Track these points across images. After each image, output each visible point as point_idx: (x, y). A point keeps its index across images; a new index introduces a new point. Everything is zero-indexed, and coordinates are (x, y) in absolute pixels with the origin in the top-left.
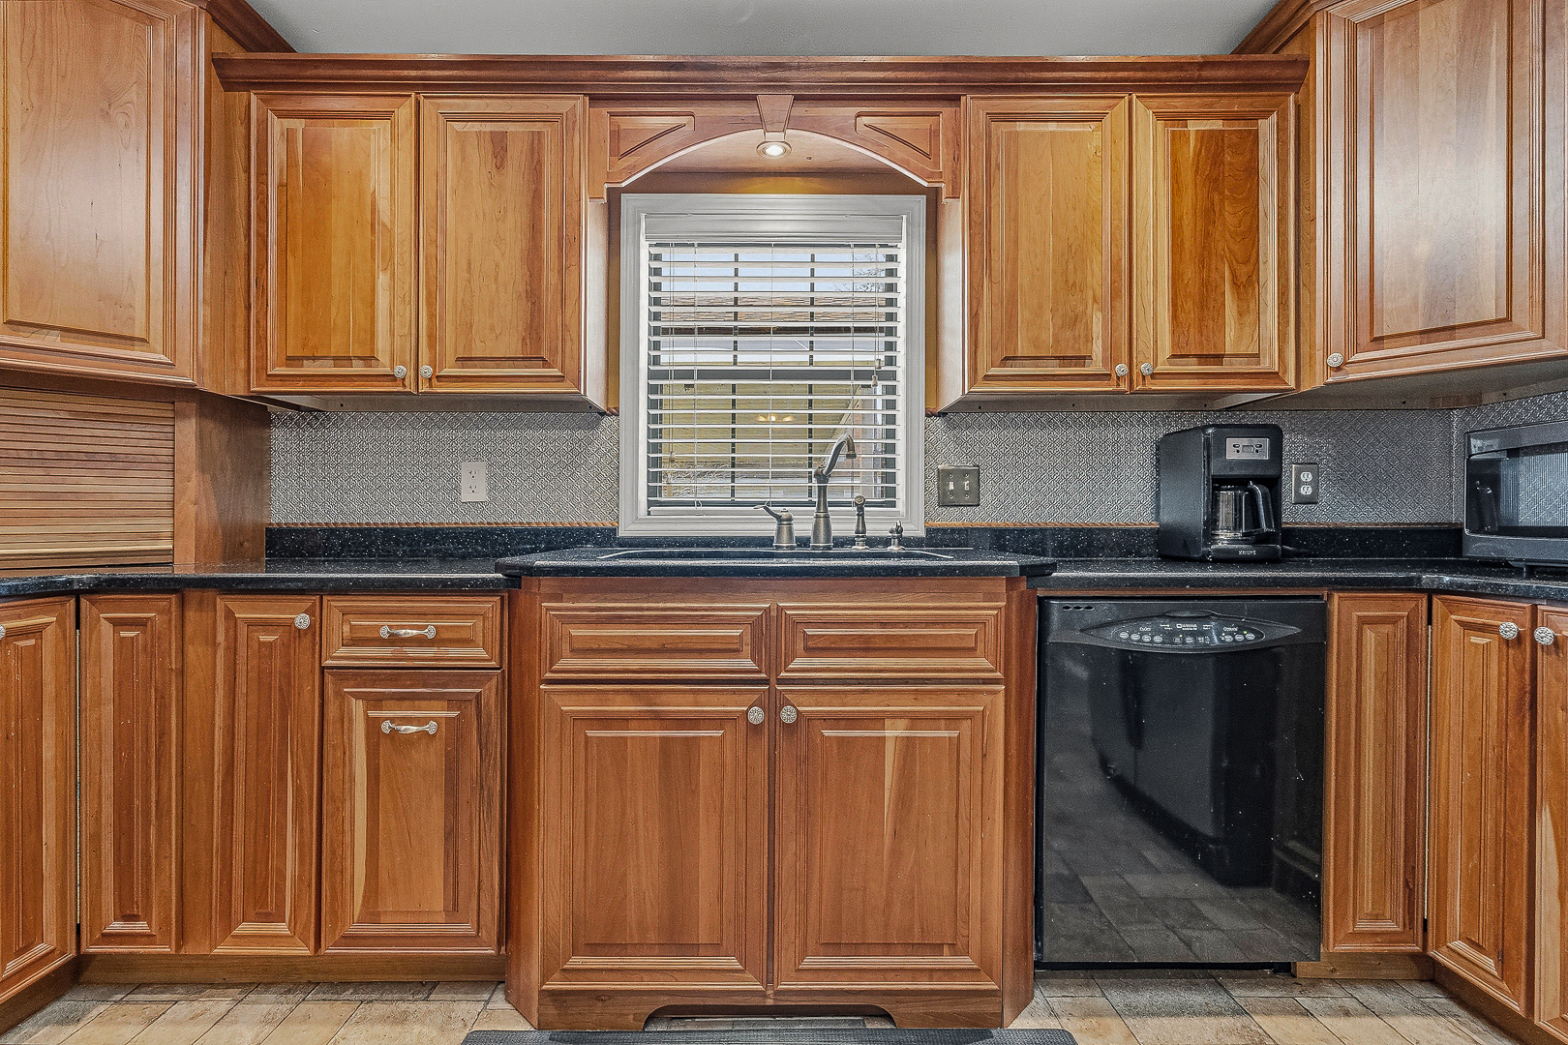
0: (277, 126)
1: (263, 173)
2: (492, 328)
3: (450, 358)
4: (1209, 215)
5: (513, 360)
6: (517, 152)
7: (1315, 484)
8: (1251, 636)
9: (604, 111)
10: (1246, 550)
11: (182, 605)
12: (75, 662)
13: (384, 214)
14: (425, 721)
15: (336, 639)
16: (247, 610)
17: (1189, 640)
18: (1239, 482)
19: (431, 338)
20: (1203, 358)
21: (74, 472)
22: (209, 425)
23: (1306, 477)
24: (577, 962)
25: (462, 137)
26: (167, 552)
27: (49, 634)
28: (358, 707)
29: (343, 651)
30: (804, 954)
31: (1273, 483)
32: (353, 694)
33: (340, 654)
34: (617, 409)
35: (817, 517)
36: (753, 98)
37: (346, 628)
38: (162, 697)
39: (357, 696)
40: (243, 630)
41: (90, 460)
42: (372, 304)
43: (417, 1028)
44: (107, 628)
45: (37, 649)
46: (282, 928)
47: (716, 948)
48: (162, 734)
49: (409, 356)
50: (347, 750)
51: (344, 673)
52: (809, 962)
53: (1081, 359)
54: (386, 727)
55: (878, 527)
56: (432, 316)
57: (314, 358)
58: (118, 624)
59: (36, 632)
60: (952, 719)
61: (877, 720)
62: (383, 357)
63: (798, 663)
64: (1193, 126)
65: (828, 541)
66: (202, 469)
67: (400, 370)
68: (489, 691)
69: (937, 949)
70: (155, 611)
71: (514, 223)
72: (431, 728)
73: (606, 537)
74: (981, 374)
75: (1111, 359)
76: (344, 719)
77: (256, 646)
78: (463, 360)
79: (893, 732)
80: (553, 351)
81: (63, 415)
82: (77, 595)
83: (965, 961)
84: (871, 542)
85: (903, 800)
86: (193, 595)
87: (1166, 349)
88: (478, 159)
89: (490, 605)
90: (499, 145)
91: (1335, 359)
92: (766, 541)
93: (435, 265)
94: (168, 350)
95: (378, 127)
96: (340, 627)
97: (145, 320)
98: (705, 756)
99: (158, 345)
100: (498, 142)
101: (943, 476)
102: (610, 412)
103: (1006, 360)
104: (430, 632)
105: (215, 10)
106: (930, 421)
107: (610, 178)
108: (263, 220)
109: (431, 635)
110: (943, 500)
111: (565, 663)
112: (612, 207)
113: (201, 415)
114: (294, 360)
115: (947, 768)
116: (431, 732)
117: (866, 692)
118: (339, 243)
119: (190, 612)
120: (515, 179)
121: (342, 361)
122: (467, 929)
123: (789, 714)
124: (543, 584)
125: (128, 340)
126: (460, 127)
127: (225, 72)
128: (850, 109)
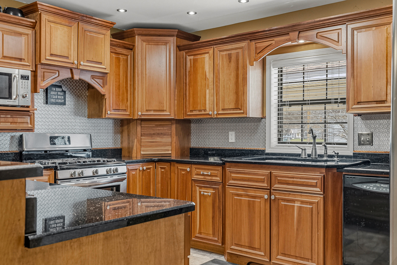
0: (188, 58)
1: (186, 69)
2: (229, 101)
3: (221, 109)
5: (233, 109)
6: (233, 58)
9: (253, 42)
11: (171, 165)
12: (155, 174)
13: (208, 76)
14: (208, 192)
15: (194, 174)
16: (181, 167)
19: (217, 104)
21: (156, 137)
22: (178, 125)
24: (233, 247)
25: (222, 56)
26: (170, 154)
27: (152, 169)
28: (198, 188)
29: (195, 176)
30: (278, 255)
32: (196, 185)
33: (195, 177)
34: (265, 116)
35: (313, 149)
36: (288, 34)
37: (196, 172)
38: (167, 183)
39: (198, 186)
40: (179, 170)
41: (159, 134)
42: (205, 97)
44: (160, 169)
45: (150, 172)
47: (259, 249)
48: (168, 190)
49: (212, 109)
50: (196, 196)
51: (195, 181)
52: (279, 257)
54: (202, 193)
56: (217, 99)
57: (195, 110)
58: (161, 168)
59: (150, 169)
60: (311, 203)
61: (293, 201)
62: (208, 109)
63: (276, 186)
65: (316, 156)
66: (176, 135)
67: (210, 113)
68: (220, 187)
70: (166, 166)
71: (233, 74)
72: (210, 194)
76: (196, 191)
77: (181, 174)
78: (223, 110)
79: (297, 204)
80: (242, 106)
81: (154, 126)
82: (155, 162)
84: (329, 156)
85: (299, 221)
86: (172, 163)
88: (226, 60)
89: (220, 168)
92: (299, 155)
93: (218, 87)
94: (170, 112)
95: (206, 56)
96: (194, 171)
97: (166, 106)
98: (257, 205)
99: (168, 111)
100: (230, 56)
101: (360, 135)
102: (264, 118)
103: (359, 103)
104: (209, 174)
105: (178, 36)
106: (356, 118)
107: (255, 60)
108: (186, 80)
109: (210, 174)
110: (360, 144)
111: (231, 182)
112: (264, 61)
113: (176, 123)
114: (191, 111)
115: (309, 215)
116: (210, 195)
117: (290, 194)
118: (199, 84)
119: (172, 167)
120: (233, 64)
121: (200, 111)
122: (216, 239)
123: (273, 197)
124: (227, 164)
125: (163, 111)
126: (222, 53)
127: (179, 48)
128: (315, 32)
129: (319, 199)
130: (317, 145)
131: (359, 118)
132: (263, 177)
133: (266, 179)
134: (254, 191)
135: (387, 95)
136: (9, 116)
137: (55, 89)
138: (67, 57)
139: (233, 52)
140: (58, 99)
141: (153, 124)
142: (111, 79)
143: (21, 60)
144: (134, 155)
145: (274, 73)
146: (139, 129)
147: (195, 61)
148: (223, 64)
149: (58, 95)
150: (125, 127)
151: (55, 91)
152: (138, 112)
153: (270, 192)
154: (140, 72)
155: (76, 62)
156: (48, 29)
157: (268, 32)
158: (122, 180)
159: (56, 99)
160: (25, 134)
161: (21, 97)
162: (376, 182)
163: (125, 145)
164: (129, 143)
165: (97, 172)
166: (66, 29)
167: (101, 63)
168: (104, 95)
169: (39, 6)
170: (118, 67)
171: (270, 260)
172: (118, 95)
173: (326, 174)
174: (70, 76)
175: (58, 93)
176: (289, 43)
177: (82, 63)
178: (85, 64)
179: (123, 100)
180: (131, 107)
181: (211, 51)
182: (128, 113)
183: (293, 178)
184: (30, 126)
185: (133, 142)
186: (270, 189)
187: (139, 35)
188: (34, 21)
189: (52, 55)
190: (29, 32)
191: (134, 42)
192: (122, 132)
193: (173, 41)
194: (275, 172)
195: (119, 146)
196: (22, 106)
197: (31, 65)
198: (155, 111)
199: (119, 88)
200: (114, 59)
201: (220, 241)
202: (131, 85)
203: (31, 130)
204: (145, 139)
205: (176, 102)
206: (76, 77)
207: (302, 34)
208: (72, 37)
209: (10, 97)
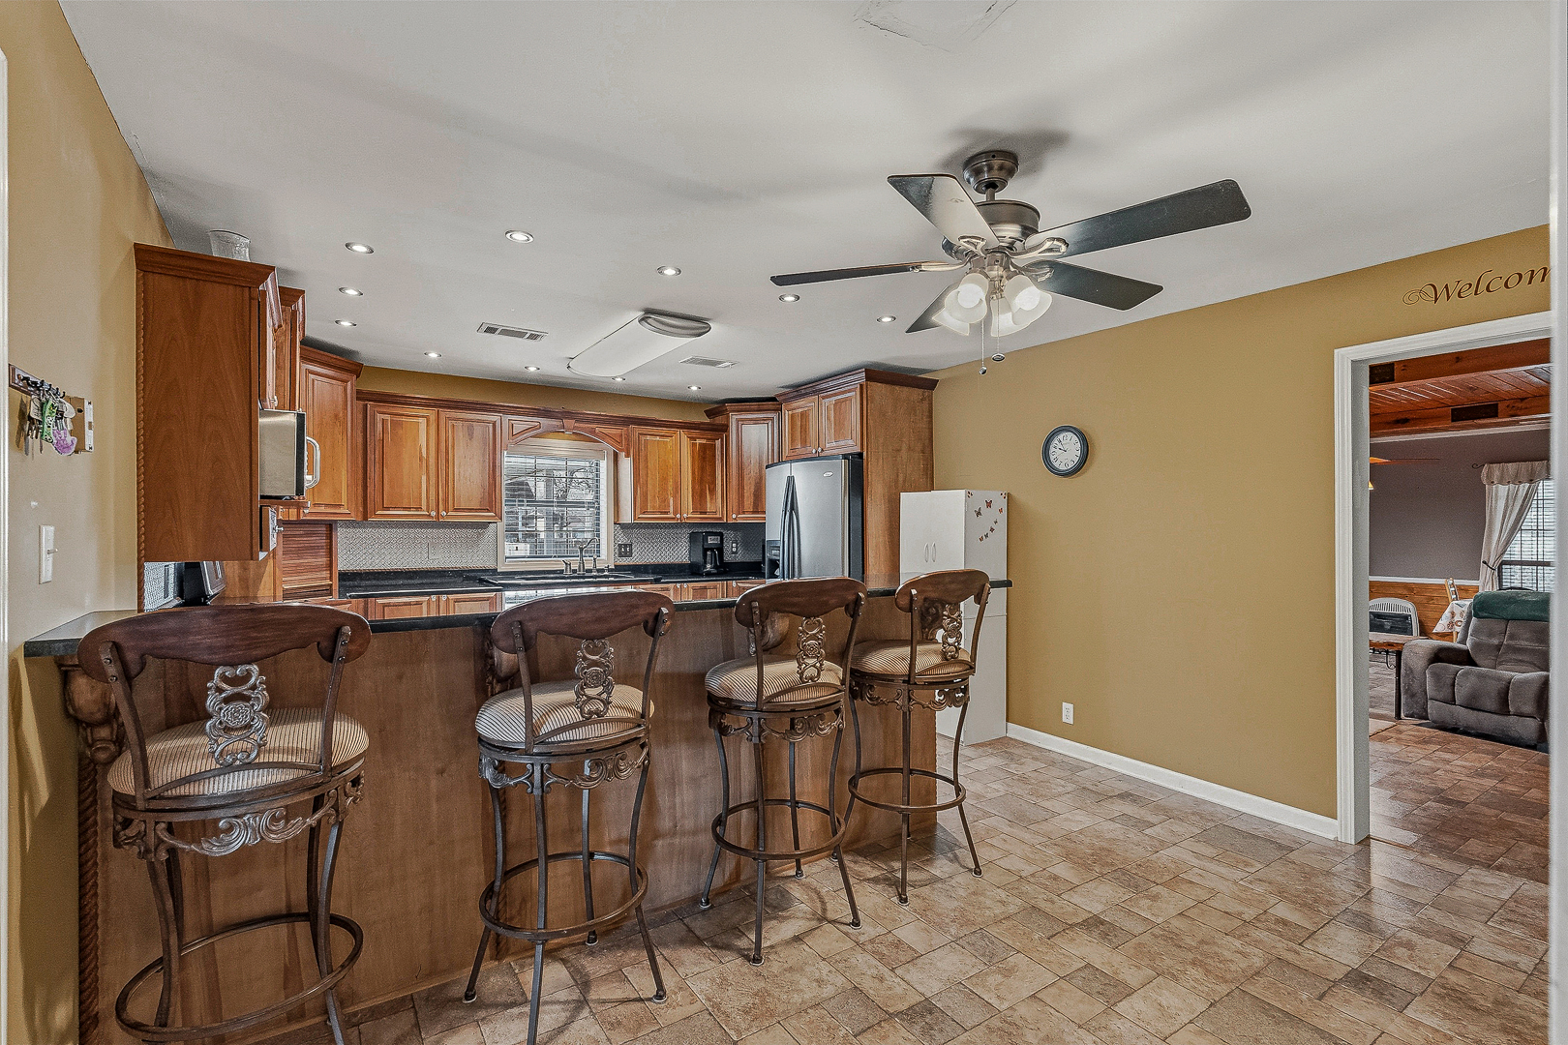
0: (379, 417)
2: (467, 498)
3: (451, 509)
4: (702, 469)
7: (737, 547)
10: (714, 571)
13: (424, 454)
18: (712, 550)
20: (701, 513)
21: (306, 554)
23: (734, 545)
25: (455, 426)
31: (720, 549)
42: (421, 488)
49: (435, 508)
53: (666, 513)
57: (394, 507)
62: (424, 507)
64: (698, 441)
65: (583, 571)
67: (432, 513)
74: (637, 516)
75: (675, 513)
78: (456, 510)
84: (598, 571)
87: (691, 510)
91: (734, 516)
94: (349, 508)
95: (420, 421)
97: (344, 498)
99: (346, 506)
101: (619, 546)
103: (645, 512)
110: (622, 554)
118: (406, 464)
120: (477, 443)
121: (407, 508)
126: (453, 423)
127: (359, 395)
131: (618, 527)
139: (473, 425)
141: (299, 530)
147: (396, 424)
181: (431, 416)
193: (353, 383)
198: (326, 506)
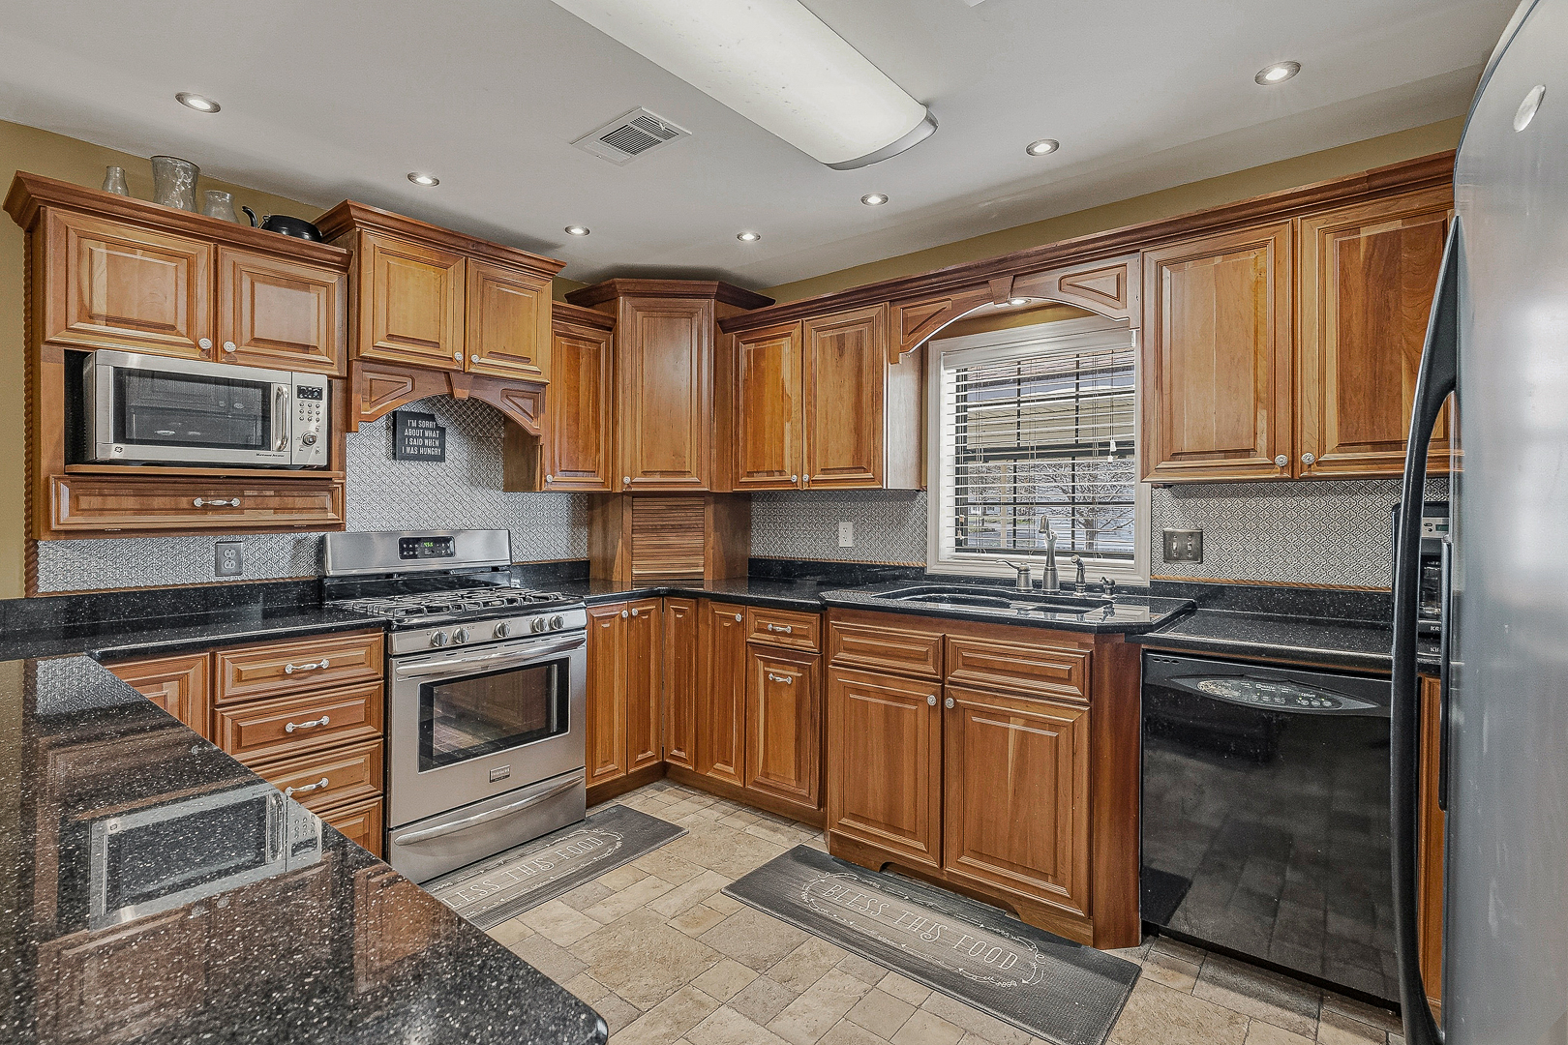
0: (743, 348)
1: (737, 375)
2: (838, 452)
3: (818, 470)
5: (848, 470)
6: (850, 344)
8: (1328, 704)
9: (899, 307)
11: (698, 603)
12: (662, 625)
13: (788, 392)
14: (786, 676)
15: (752, 629)
16: (721, 610)
17: (1266, 698)
19: (809, 458)
20: (1377, 445)
21: (669, 534)
22: (720, 506)
24: (845, 821)
25: (823, 340)
26: (701, 573)
27: (653, 613)
28: (761, 664)
29: (755, 635)
30: (962, 853)
32: (758, 657)
33: (755, 637)
34: (926, 487)
35: (1046, 569)
36: (987, 282)
37: (756, 623)
38: (690, 647)
39: (760, 659)
40: (718, 619)
41: (676, 529)
42: (783, 441)
43: (779, 836)
44: (672, 612)
45: (649, 620)
46: (731, 770)
47: (913, 835)
48: (690, 665)
49: (799, 470)
50: (756, 684)
51: (757, 647)
52: (964, 859)
53: (1245, 452)
54: (771, 676)
55: (1094, 575)
56: (809, 445)
57: (758, 472)
58: (676, 611)
59: (647, 612)
60: (1054, 726)
61: (1005, 716)
62: (788, 470)
63: (958, 673)
64: (1365, 233)
65: (1054, 587)
66: (716, 529)
67: (794, 478)
68: (814, 664)
69: (1044, 876)
70: (686, 606)
71: (849, 384)
72: (789, 680)
73: (919, 573)
74: (1152, 467)
75: (1272, 452)
76: (755, 670)
77: (722, 628)
78: (824, 471)
79: (1014, 726)
80: (869, 463)
81: (664, 508)
82: (663, 596)
83: (1063, 891)
84: (1090, 588)
85: (1021, 771)
86: (704, 602)
87: (1333, 437)
88: (831, 351)
89: (815, 618)
90: (840, 341)
92: (1012, 583)
93: (811, 416)
94: (699, 475)
95: (786, 341)
96: (753, 623)
97: (690, 462)
98: (908, 719)
99: (694, 472)
100: (841, 339)
101: (1168, 537)
102: (922, 489)
103: (1175, 456)
104: (788, 630)
105: (719, 297)
106: (1156, 492)
107: (903, 349)
108: (737, 400)
109: (789, 632)
110: (1168, 557)
111: (842, 655)
112: (923, 352)
113: (715, 503)
114: (750, 474)
115: (1048, 757)
116: (789, 683)
117: (996, 697)
118: (768, 409)
119: (700, 609)
120: (848, 361)
121: (770, 473)
122: (804, 792)
123: (949, 703)
124: (833, 611)
125: (683, 473)
126: (822, 335)
127: (723, 326)
128: (1055, 276)
129: (1076, 716)
130: (1056, 558)
131: (1166, 492)
132: (925, 650)
133: (931, 653)
134: (900, 684)
135: (1256, 434)
136: (272, 493)
137: (418, 424)
138: (436, 345)
139: (848, 331)
140: (424, 446)
141: (659, 505)
142: (556, 400)
143: (306, 348)
144: (616, 577)
145: (946, 382)
146: (628, 515)
147: (759, 355)
148: (824, 361)
149: (424, 437)
150: (598, 511)
151: (417, 427)
152: (623, 476)
153: (943, 687)
154: (627, 381)
155: (459, 356)
156: (381, 272)
157: (934, 280)
158: (575, 645)
159: (419, 447)
160: (329, 535)
161: (298, 444)
162: (1241, 676)
163: (597, 551)
164: (605, 549)
165: (502, 629)
166: (432, 273)
167: (527, 360)
168: (537, 438)
169: (353, 212)
170: (574, 369)
171: (942, 865)
172: (574, 437)
173: (1098, 650)
174: (445, 390)
175: (423, 432)
176: (989, 307)
177: (475, 358)
178: (483, 360)
179: (586, 448)
180: (606, 466)
181: (796, 332)
182: (599, 480)
183: (1006, 655)
184: (331, 515)
185: (614, 547)
186: (942, 681)
187: (626, 294)
188: (345, 251)
189: (391, 337)
190: (333, 278)
191: (615, 311)
192: (590, 523)
193: (706, 310)
194: (957, 638)
195: (582, 554)
196: (305, 467)
197: (336, 363)
198: (663, 473)
199: (576, 418)
200: (564, 350)
201: (814, 797)
202: (607, 413)
203: (337, 527)
204: (641, 541)
205: (714, 452)
206: (461, 393)
207: (1021, 283)
208: (450, 293)
209: (265, 444)
